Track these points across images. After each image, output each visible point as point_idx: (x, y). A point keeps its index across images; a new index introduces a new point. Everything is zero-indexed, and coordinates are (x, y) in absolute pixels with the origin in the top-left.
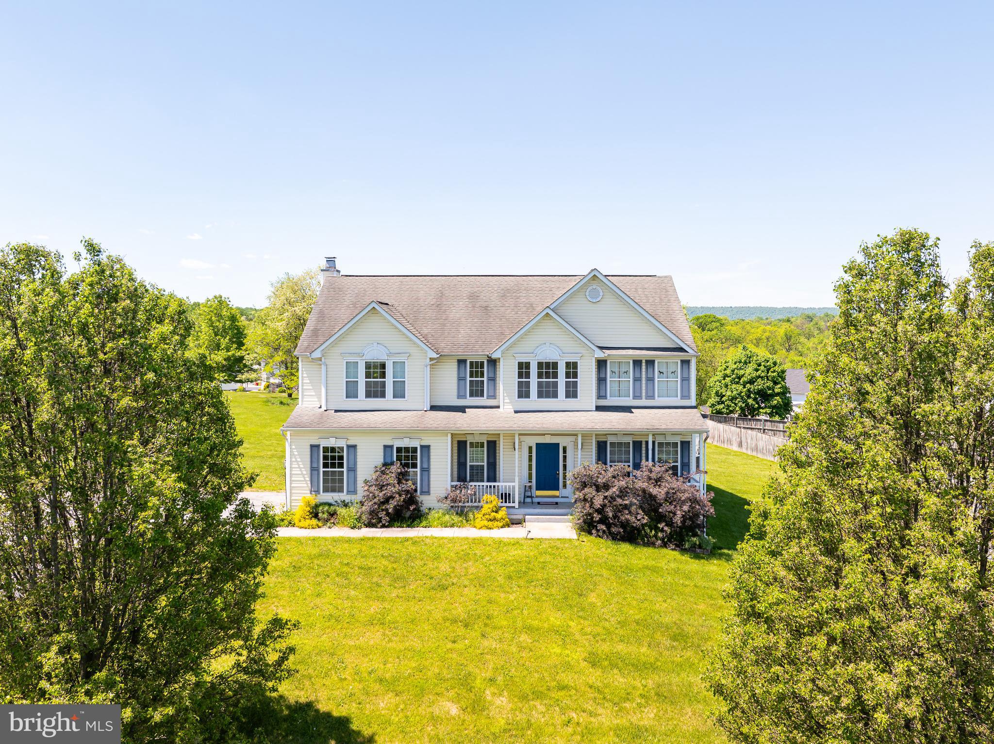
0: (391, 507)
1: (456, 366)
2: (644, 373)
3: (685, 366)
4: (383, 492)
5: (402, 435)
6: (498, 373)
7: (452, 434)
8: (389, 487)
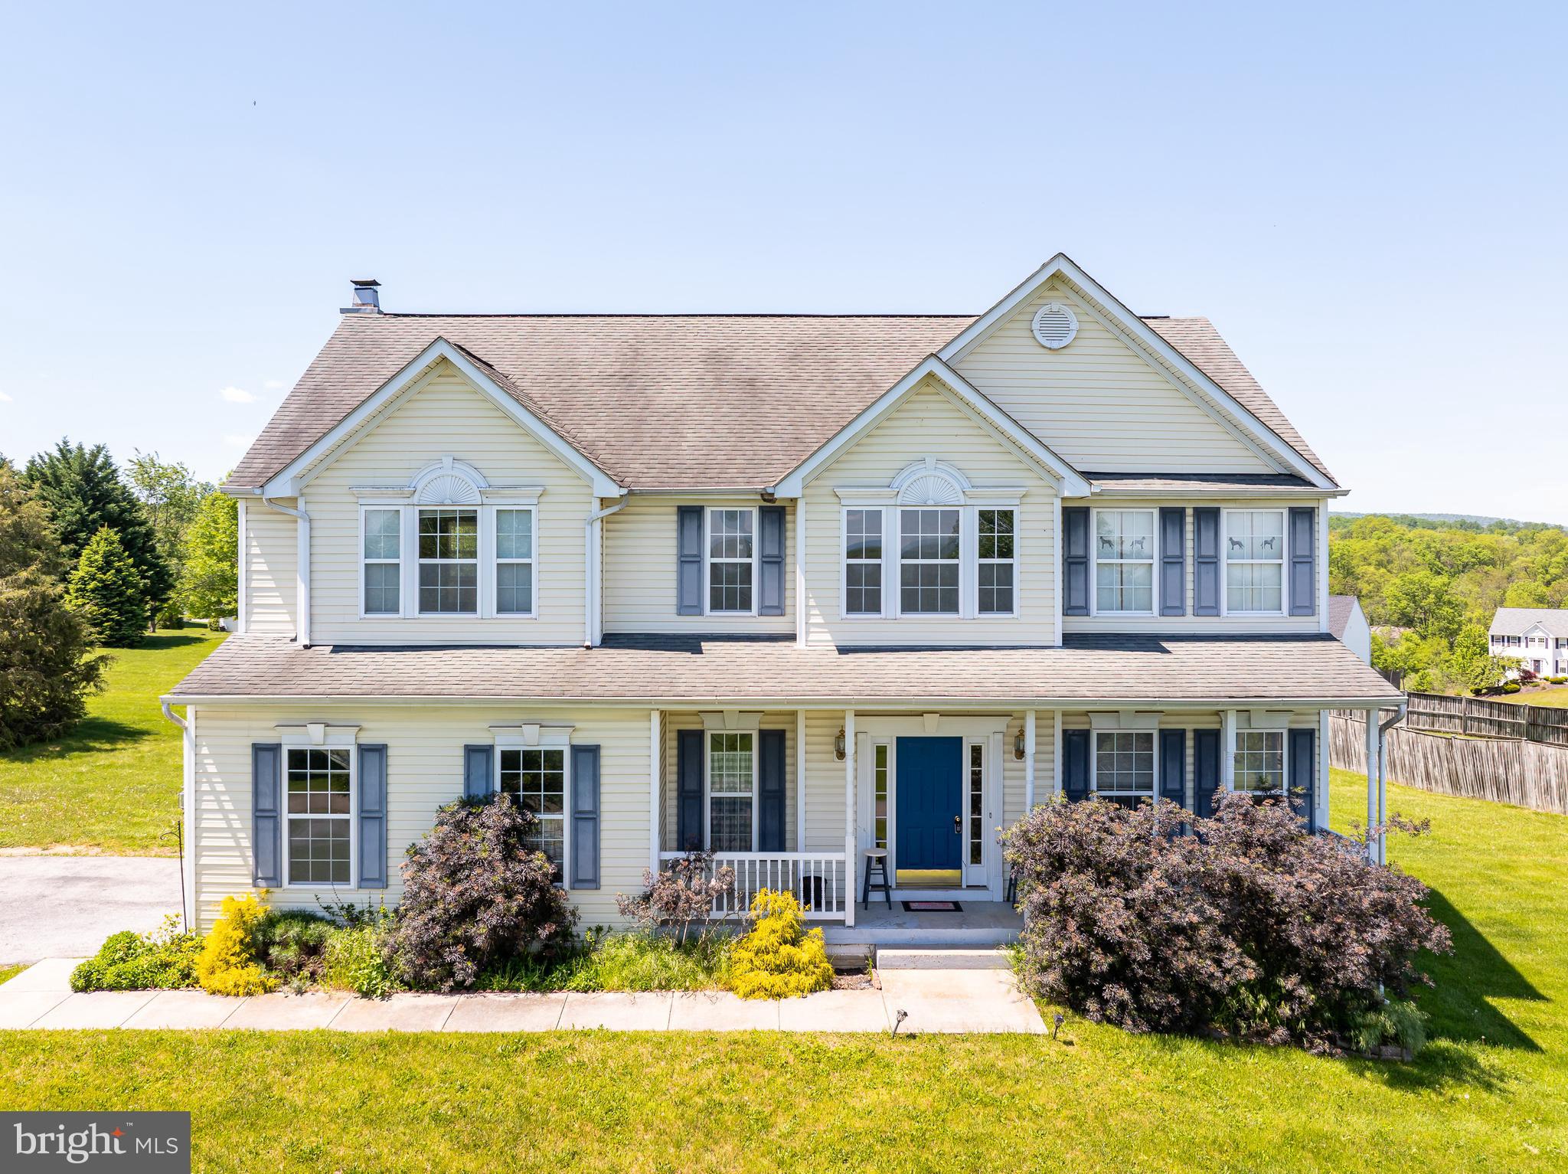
0: (480, 932)
1: (674, 526)
2: (1189, 544)
3: (1302, 525)
4: (459, 888)
5: (518, 717)
6: (789, 543)
7: (663, 714)
8: (478, 871)
